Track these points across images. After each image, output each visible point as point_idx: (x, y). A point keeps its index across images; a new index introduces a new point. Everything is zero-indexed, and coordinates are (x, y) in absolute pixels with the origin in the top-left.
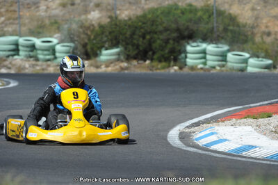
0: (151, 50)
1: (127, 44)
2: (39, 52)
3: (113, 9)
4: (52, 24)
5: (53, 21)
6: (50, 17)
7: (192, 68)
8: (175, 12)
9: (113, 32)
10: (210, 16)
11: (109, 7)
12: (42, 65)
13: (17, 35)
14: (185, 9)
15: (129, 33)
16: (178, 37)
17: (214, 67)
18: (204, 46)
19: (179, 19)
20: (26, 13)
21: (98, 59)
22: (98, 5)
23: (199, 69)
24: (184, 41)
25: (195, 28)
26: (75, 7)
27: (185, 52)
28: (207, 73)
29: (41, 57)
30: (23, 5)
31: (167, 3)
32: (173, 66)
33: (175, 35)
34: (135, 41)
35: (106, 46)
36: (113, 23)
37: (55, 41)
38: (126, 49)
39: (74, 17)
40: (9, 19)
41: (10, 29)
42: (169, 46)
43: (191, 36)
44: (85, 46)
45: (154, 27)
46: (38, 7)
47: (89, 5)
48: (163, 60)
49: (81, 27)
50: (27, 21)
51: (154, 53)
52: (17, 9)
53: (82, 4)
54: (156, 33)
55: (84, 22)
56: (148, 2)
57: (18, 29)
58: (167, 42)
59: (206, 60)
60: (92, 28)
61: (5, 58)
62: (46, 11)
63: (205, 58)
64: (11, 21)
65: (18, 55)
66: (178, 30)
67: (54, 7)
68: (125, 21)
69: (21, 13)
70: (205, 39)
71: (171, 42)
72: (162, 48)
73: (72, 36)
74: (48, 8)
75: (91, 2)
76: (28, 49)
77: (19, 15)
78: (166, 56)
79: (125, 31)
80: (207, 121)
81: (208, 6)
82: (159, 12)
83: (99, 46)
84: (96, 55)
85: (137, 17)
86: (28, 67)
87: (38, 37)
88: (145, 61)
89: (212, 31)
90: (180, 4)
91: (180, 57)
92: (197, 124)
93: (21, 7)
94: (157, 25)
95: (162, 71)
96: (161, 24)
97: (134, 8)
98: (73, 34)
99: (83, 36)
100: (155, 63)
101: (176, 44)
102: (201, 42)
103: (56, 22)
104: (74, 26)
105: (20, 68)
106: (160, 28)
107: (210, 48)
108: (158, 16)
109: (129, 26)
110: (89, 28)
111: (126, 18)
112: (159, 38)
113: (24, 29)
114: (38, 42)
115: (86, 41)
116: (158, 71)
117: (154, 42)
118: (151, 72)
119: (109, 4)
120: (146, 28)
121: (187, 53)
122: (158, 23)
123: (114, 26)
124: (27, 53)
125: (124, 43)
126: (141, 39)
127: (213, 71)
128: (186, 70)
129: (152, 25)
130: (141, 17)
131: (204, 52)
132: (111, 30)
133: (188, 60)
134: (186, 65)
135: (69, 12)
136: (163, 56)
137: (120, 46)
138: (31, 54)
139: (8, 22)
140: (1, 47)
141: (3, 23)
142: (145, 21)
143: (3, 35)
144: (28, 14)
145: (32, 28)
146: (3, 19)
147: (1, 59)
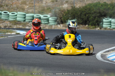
0: (88, 20)
1: (79, 18)
2: (42, 20)
3: (73, 3)
4: (48, 9)
5: (48, 8)
6: (47, 6)
7: (105, 28)
8: (99, 5)
9: (73, 13)
10: (113, 7)
11: (71, 3)
12: (43, 26)
13: (33, 13)
14: (103, 4)
15: (79, 14)
16: (100, 16)
17: (114, 28)
18: (110, 19)
19: (100, 8)
20: (37, 4)
21: (66, 24)
22: (67, 2)
23: (108, 29)
24: (101, 18)
25: (107, 12)
26: (57, 2)
28: (112, 30)
29: (43, 22)
31: (95, 1)
32: (97, 27)
33: (98, 15)
34: (82, 17)
35: (70, 18)
36: (73, 9)
37: (49, 16)
38: (78, 20)
39: (57, 6)
40: (30, 7)
41: (30, 11)
42: (96, 19)
43: (105, 16)
44: (61, 18)
45: (90, 11)
46: (42, 2)
47: (63, 2)
48: (93, 25)
49: (60, 11)
50: (38, 8)
51: (89, 22)
53: (60, 1)
54: (91, 14)
55: (61, 8)
56: (87, 1)
57: (34, 11)
58: (95, 18)
59: (111, 25)
60: (64, 11)
61: (28, 23)
62: (46, 4)
63: (111, 24)
64: (31, 7)
66: (100, 13)
67: (49, 2)
68: (78, 8)
69: (35, 4)
71: (97, 17)
72: (93, 20)
73: (56, 14)
74: (46, 2)
75: (64, 1)
78: (95, 23)
79: (78, 13)
80: (112, 50)
81: (112, 3)
82: (92, 5)
83: (67, 18)
84: (66, 22)
85: (83, 7)
87: (42, 15)
88: (86, 25)
89: (114, 13)
90: (101, 2)
91: (100, 24)
92: (108, 51)
93: (35, 2)
94: (91, 11)
95: (93, 29)
96: (93, 10)
97: (82, 3)
98: (56, 13)
99: (60, 14)
100: (90, 26)
101: (99, 18)
104: (57, 10)
106: (92, 12)
107: (113, 20)
108: (91, 7)
109: (80, 11)
110: (63, 11)
111: (78, 7)
112: (92, 16)
113: (36, 11)
114: (42, 16)
115: (62, 16)
116: (91, 29)
117: (90, 17)
118: (88, 30)
119: (71, 2)
120: (86, 12)
121: (103, 22)
122: (91, 10)
123: (73, 11)
125: (77, 18)
126: (84, 16)
127: (114, 30)
128: (102, 29)
129: (89, 10)
130: (84, 7)
131: (110, 22)
132: (72, 12)
133: (103, 25)
134: (103, 27)
135: (55, 4)
136: (93, 23)
137: (76, 19)
139: (30, 8)
140: (27, 18)
141: (28, 8)
142: (86, 9)
143: (28, 13)
144: (38, 5)
145: (39, 10)
146: (28, 6)
147: (27, 23)
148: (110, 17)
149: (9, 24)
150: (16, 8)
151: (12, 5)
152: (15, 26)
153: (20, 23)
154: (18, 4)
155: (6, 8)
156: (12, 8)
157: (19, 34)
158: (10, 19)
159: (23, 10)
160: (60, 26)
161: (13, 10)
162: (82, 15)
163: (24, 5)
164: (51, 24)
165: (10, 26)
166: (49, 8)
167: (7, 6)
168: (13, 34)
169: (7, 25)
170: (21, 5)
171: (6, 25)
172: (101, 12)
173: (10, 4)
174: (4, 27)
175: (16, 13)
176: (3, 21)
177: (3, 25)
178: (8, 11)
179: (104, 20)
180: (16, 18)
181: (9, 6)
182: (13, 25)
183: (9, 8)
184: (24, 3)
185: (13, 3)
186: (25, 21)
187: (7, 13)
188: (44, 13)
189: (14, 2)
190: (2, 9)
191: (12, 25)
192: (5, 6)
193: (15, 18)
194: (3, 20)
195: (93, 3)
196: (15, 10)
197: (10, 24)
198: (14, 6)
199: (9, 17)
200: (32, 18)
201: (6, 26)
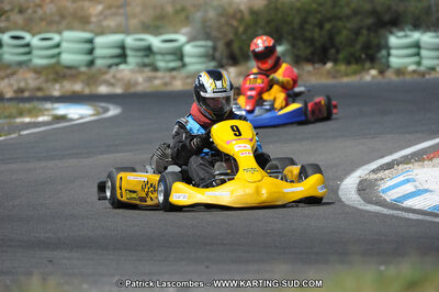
0: (333, 46)
2: (159, 57)
4: (177, 12)
5: (178, 7)
7: (400, 72)
9: (273, 20)
12: (163, 78)
13: (122, 32)
15: (297, 21)
16: (374, 24)
18: (416, 36)
23: (409, 73)
24: (382, 31)
25: (401, 8)
27: (388, 48)
29: (161, 64)
32: (369, 69)
33: (369, 21)
34: (308, 34)
36: (272, 6)
38: (293, 46)
40: (110, 7)
41: (111, 23)
42: (362, 39)
43: (395, 22)
44: (229, 44)
45: (337, 10)
48: (353, 61)
49: (222, 15)
50: (138, 10)
51: (338, 52)
54: (340, 19)
55: (227, 7)
57: (124, 23)
58: (357, 33)
59: (421, 58)
60: (238, 16)
61: (105, 70)
63: (418, 54)
64: (113, 10)
65: (125, 62)
66: (374, 12)
70: (417, 25)
71: (364, 32)
72: (351, 43)
73: (208, 30)
76: (141, 53)
78: (357, 54)
79: (291, 18)
86: (142, 82)
87: (156, 34)
88: (325, 64)
89: (428, 11)
91: (379, 55)
94: (342, 7)
98: (210, 27)
99: (225, 29)
100: (343, 67)
101: (372, 34)
102: (411, 30)
104: (212, 14)
105: (129, 84)
106: (347, 11)
107: (427, 38)
109: (298, 10)
110: (234, 17)
112: (345, 27)
113: (134, 22)
114: (156, 42)
115: (231, 36)
116: (345, 80)
117: (338, 33)
118: (334, 81)
120: (324, 12)
122: (342, 3)
123: (273, 12)
124: (138, 60)
125: (290, 38)
126: (317, 30)
127: (433, 75)
128: (390, 75)
129: (334, 7)
131: (417, 45)
132: (268, 18)
134: (389, 66)
136: (352, 55)
137: (284, 42)
138: (147, 60)
139: (108, 12)
140: (98, 52)
141: (101, 13)
143: (102, 33)
145: (145, 19)
146: (100, 8)
147: (99, 71)
148: (416, 26)
149: (30, 80)
150: (57, 18)
151: (40, 6)
152: (57, 86)
153: (73, 72)
154: (64, 3)
155: (19, 19)
156: (42, 19)
157: (63, 118)
158: (38, 61)
159: (82, 21)
161: (44, 23)
162: (307, 26)
163: (87, 4)
164: (191, 68)
165: (39, 89)
166: (183, 9)
167: (21, 11)
168: (41, 119)
169: (27, 84)
170: (75, 5)
171: (22, 85)
172: (379, 8)
173: (32, 5)
174: (16, 92)
175: (57, 38)
176: (9, 71)
177: (11, 85)
178: (28, 31)
179: (393, 40)
180: (59, 54)
181: (30, 11)
182: (49, 84)
183: (31, 20)
186: (91, 63)
187: (22, 38)
188: (164, 27)
190: (3, 25)
191: (47, 81)
192: (17, 10)
193: (52, 56)
194: (8, 66)
196: (54, 26)
197: (42, 79)
198: (50, 8)
199: (29, 53)
200: (117, 51)
201: (21, 91)
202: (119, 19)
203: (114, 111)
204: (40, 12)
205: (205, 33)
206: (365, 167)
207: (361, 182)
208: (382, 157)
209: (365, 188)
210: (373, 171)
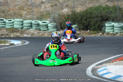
0: (89, 25)
1: (79, 23)
2: (41, 27)
3: (74, 7)
4: (47, 14)
6: (46, 11)
7: (108, 34)
8: (101, 9)
9: (73, 18)
10: (116, 11)
11: (72, 7)
12: (42, 33)
13: (31, 20)
14: (105, 7)
15: (80, 18)
16: (102, 20)
17: (117, 33)
18: (113, 24)
19: (102, 12)
22: (67, 6)
23: (111, 34)
24: (104, 22)
25: (109, 16)
26: (57, 7)
27: (105, 26)
29: (42, 29)
30: (34, 6)
31: (97, 4)
32: (100, 32)
33: (100, 19)
34: (83, 22)
36: (73, 14)
38: (79, 25)
40: (28, 12)
41: (29, 17)
42: (98, 24)
43: (107, 20)
44: (61, 24)
45: (91, 16)
46: (41, 7)
47: (63, 6)
48: (95, 30)
49: (59, 16)
50: (36, 13)
51: (91, 27)
52: (31, 8)
53: (60, 5)
54: (92, 18)
55: (61, 13)
56: (89, 4)
57: (32, 17)
58: (97, 22)
60: (64, 16)
61: (26, 30)
62: (44, 9)
63: (113, 29)
64: (29, 13)
65: (32, 28)
66: (101, 17)
67: (48, 7)
69: (33, 10)
71: (99, 22)
72: (94, 25)
75: (64, 4)
76: (36, 26)
77: (32, 10)
78: (96, 28)
79: (78, 17)
81: (115, 6)
82: (94, 9)
85: (84, 11)
86: (36, 33)
87: (41, 21)
88: (87, 30)
89: (116, 17)
90: (103, 5)
91: (103, 29)
96: (94, 14)
97: (83, 7)
99: (60, 20)
100: (92, 31)
101: (101, 23)
102: (111, 22)
103: (49, 14)
104: (56, 15)
105: (33, 34)
106: (94, 16)
107: (116, 24)
108: (93, 11)
109: (80, 15)
110: (62, 16)
111: (79, 12)
112: (93, 20)
113: (35, 17)
114: (40, 22)
115: (61, 22)
116: (93, 35)
117: (91, 22)
120: (87, 16)
123: (73, 15)
126: (85, 21)
128: (105, 34)
129: (90, 14)
130: (85, 11)
131: (113, 26)
133: (106, 30)
134: (105, 32)
135: (54, 9)
137: (76, 24)
140: (24, 25)
141: (25, 14)
142: (87, 13)
143: (26, 20)
144: (36, 10)
145: (38, 16)
146: (25, 12)
147: (24, 30)
148: (113, 21)
149: (5, 32)
150: (13, 15)
151: (9, 11)
152: (12, 34)
153: (17, 30)
154: (15, 10)
155: (3, 14)
156: (9, 15)
157: (13, 44)
158: (7, 27)
159: (20, 16)
160: (60, 32)
161: (10, 16)
163: (22, 11)
164: (50, 30)
165: (7, 35)
167: (3, 12)
168: (6, 44)
169: (4, 33)
170: (18, 11)
171: (3, 33)
172: (103, 16)
173: (6, 11)
175: (13, 20)
178: (5, 18)
180: (13, 25)
181: (6, 12)
182: (10, 33)
183: (6, 15)
184: (22, 8)
185: (10, 9)
186: (22, 28)
187: (4, 20)
188: (43, 18)
189: (11, 7)
191: (10, 32)
192: (2, 12)
193: (12, 26)
195: (94, 7)
196: (12, 17)
197: (7, 32)
198: (11, 12)
199: (5, 24)
200: (30, 25)
201: (3, 35)
202: (31, 16)
203: (27, 43)
204: (9, 13)
205: (54, 20)
206: (94, 64)
207: (93, 69)
208: (100, 61)
209: (94, 71)
210: (97, 65)
